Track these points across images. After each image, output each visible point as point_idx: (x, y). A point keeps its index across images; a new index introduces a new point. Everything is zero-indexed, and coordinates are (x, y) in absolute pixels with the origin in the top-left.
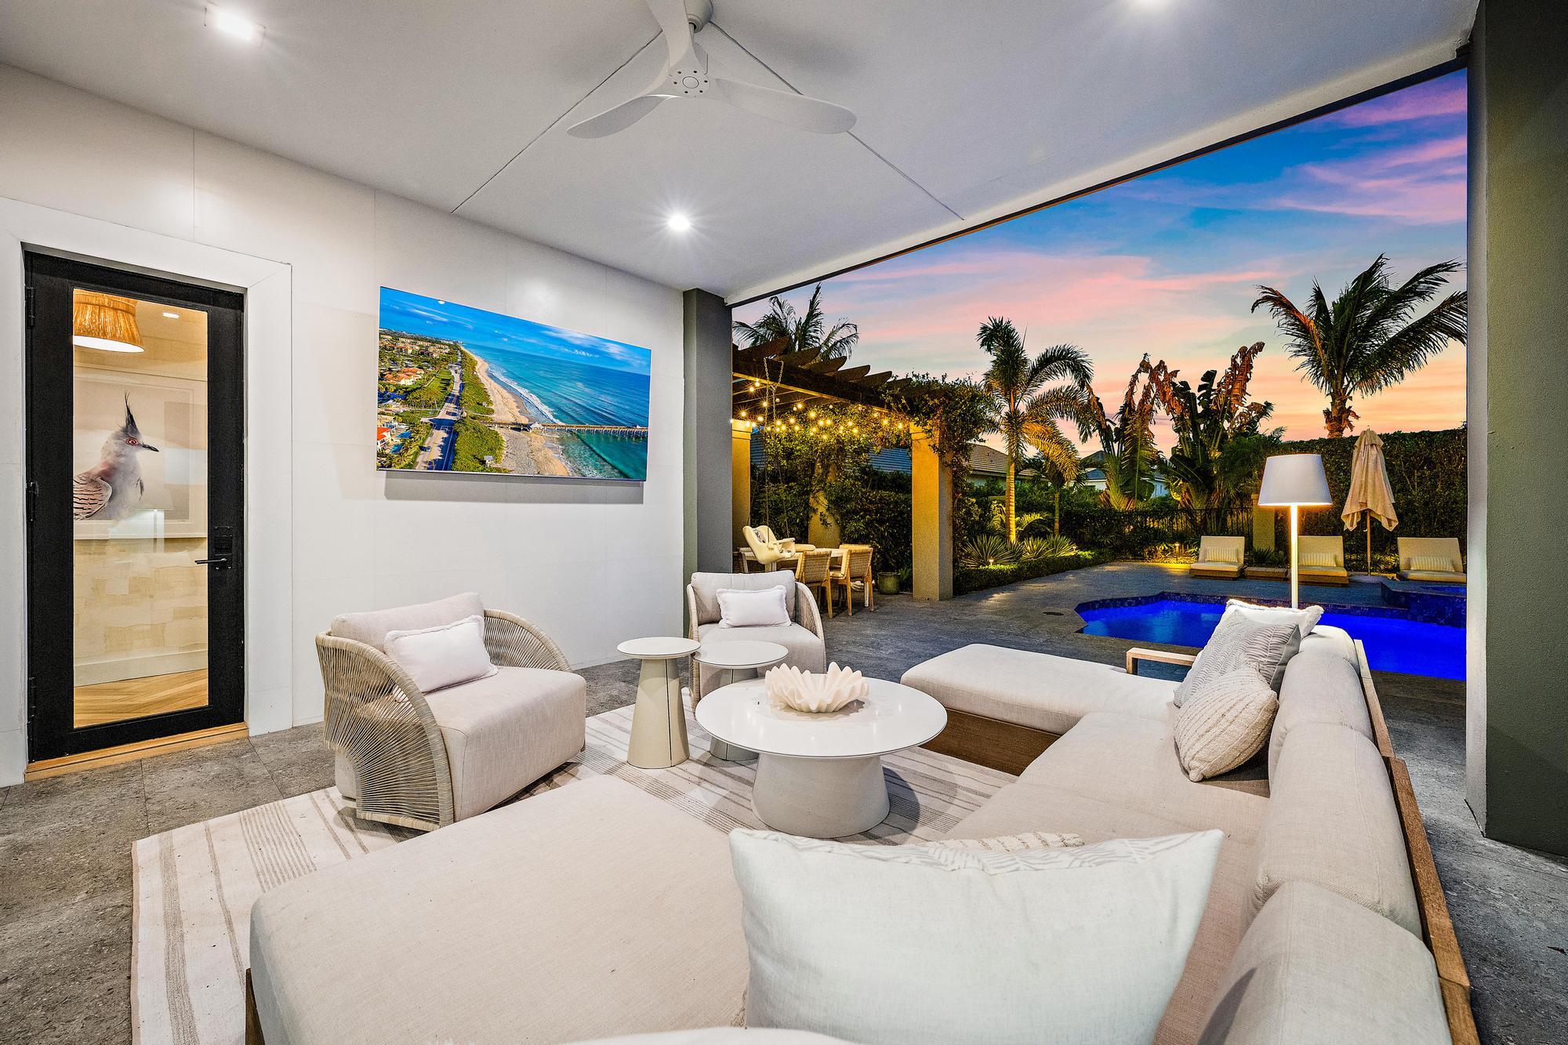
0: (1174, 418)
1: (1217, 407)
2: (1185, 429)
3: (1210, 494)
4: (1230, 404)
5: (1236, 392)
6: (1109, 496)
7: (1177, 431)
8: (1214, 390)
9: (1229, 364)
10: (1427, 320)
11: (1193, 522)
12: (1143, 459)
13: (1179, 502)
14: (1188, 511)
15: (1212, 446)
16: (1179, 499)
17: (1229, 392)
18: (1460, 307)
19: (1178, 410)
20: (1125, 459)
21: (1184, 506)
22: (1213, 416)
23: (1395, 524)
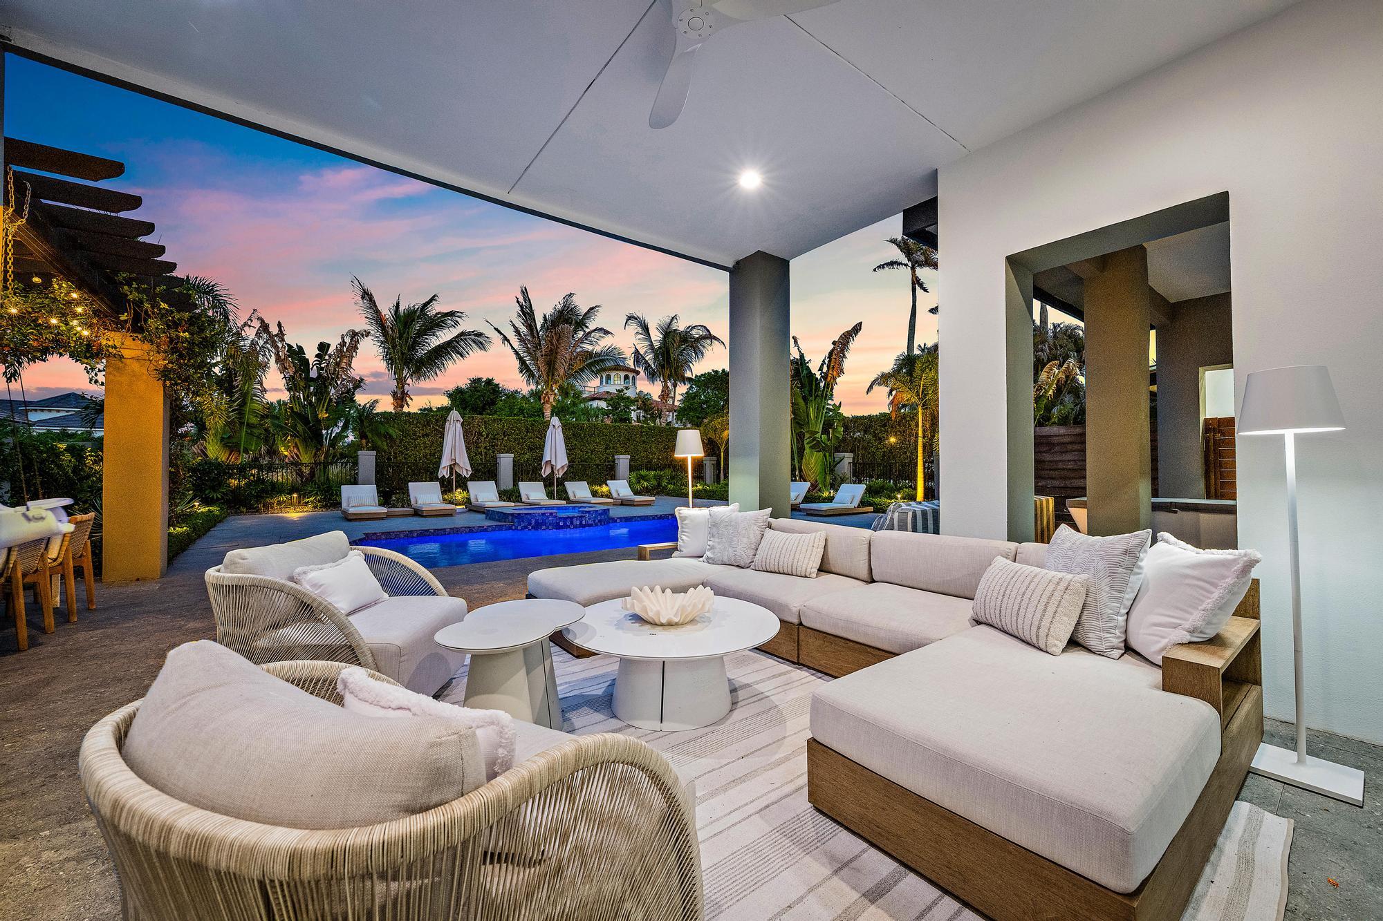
0: (285, 377)
1: (327, 374)
2: (296, 390)
3: (318, 450)
4: (338, 374)
5: (343, 365)
6: (205, 448)
7: (289, 389)
8: (326, 360)
9: (340, 341)
10: (449, 343)
11: (300, 474)
12: (253, 412)
13: (286, 456)
14: (296, 464)
15: (320, 408)
16: (286, 453)
17: (338, 364)
18: (465, 339)
19: (291, 372)
20: (233, 411)
21: (292, 459)
22: (323, 383)
23: (470, 473)
